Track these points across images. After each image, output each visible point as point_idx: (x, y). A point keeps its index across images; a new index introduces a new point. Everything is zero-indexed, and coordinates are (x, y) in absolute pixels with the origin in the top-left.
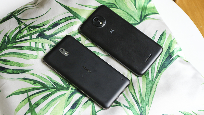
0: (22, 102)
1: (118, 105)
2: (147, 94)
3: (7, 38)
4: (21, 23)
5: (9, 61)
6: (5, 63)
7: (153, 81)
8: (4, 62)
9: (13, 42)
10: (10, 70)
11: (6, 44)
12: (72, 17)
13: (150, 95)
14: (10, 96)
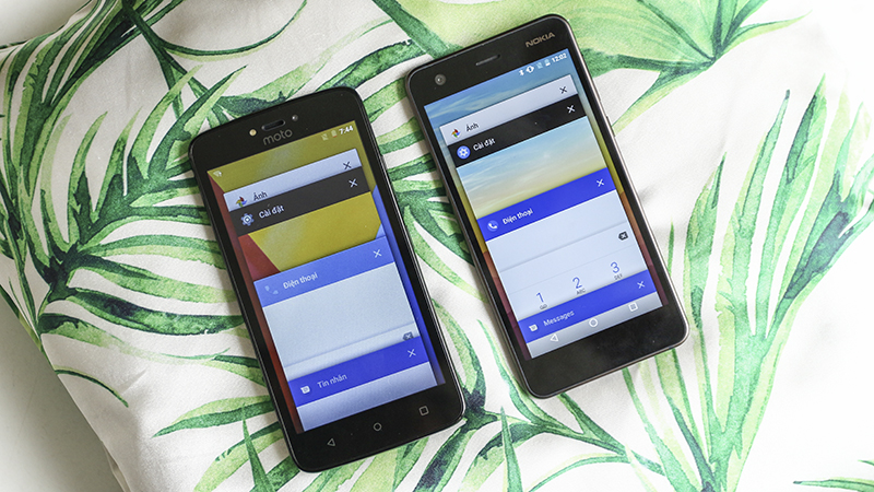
0: (221, 458)
1: (614, 454)
2: (734, 406)
3: (128, 165)
5: (147, 274)
6: (131, 281)
7: (763, 338)
8: (127, 278)
9: (154, 185)
10: (157, 317)
11: (125, 194)
12: (405, 47)
13: (748, 410)
14: (169, 430)
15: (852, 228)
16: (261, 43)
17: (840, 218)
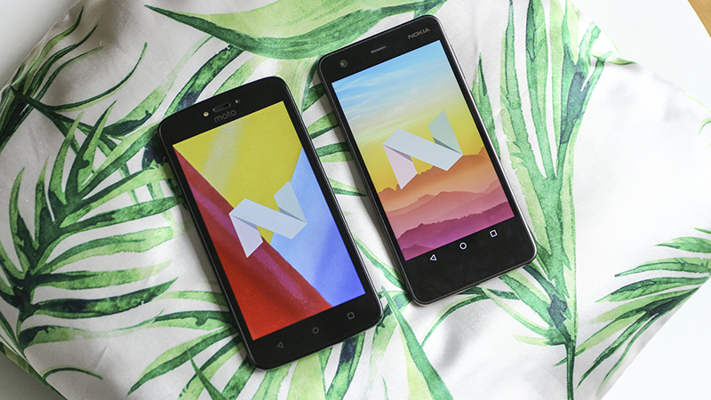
0: (183, 393)
1: (475, 296)
2: (550, 233)
3: (50, 198)
4: (65, 123)
5: (87, 274)
6: (76, 283)
7: (554, 178)
8: (73, 282)
9: (73, 207)
10: (104, 303)
11: (53, 220)
12: (228, 53)
13: (562, 232)
14: (138, 385)
15: (588, 82)
16: (122, 82)
17: (578, 77)
